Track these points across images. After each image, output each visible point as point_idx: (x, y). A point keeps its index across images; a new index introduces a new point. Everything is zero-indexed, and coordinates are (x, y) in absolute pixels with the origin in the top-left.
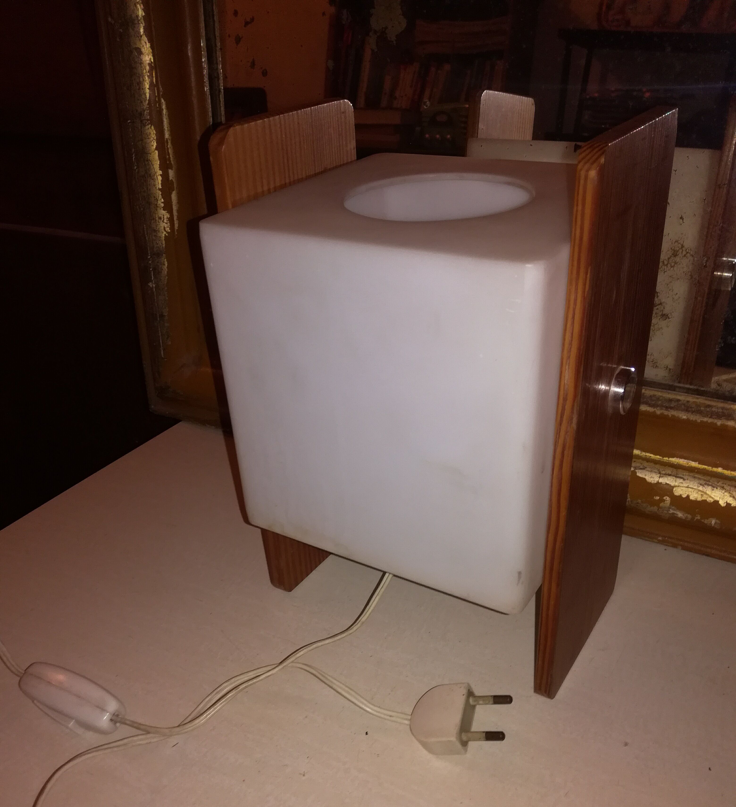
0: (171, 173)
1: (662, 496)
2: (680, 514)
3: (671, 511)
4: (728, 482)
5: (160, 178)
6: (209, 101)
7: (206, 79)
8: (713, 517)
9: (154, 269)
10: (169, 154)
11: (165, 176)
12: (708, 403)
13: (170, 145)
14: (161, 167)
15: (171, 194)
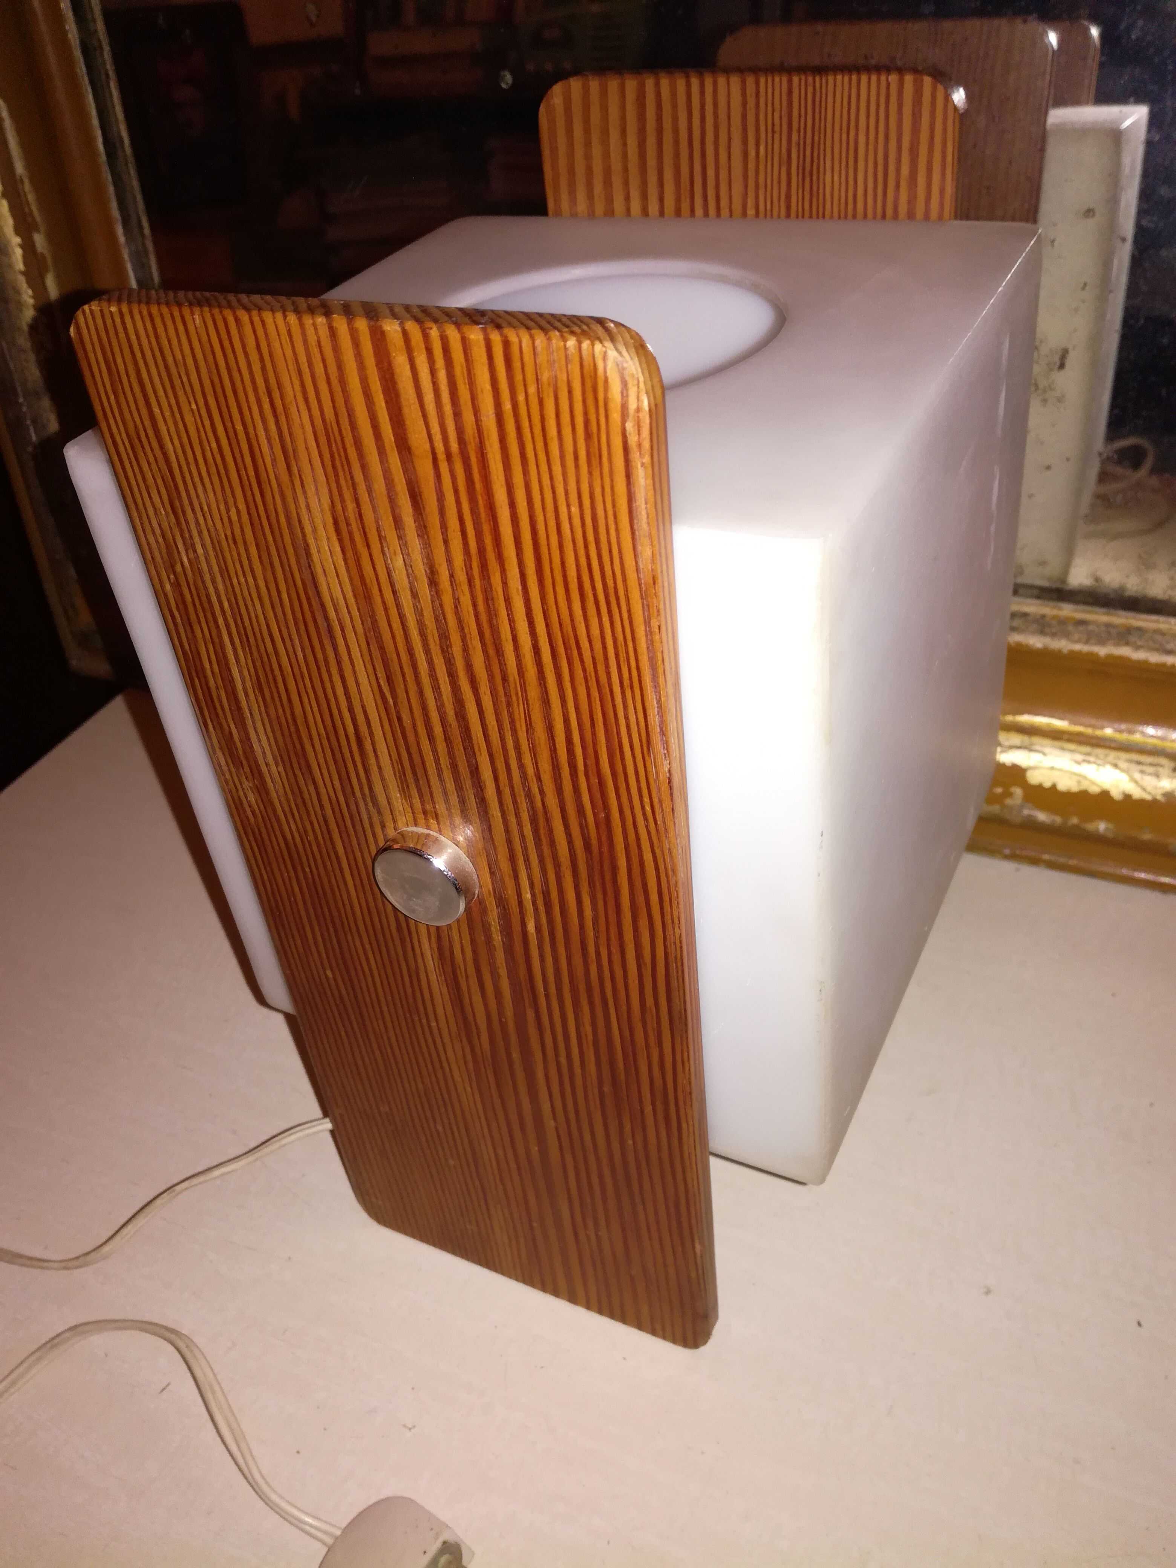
0: (39, 240)
1: (1007, 786)
2: (1042, 817)
3: (1026, 812)
4: (1124, 755)
5: (19, 252)
6: (90, 97)
7: (78, 54)
8: (1101, 818)
9: (34, 421)
10: (28, 204)
11: (28, 247)
12: (1080, 616)
13: (27, 186)
14: (17, 231)
15: (42, 278)
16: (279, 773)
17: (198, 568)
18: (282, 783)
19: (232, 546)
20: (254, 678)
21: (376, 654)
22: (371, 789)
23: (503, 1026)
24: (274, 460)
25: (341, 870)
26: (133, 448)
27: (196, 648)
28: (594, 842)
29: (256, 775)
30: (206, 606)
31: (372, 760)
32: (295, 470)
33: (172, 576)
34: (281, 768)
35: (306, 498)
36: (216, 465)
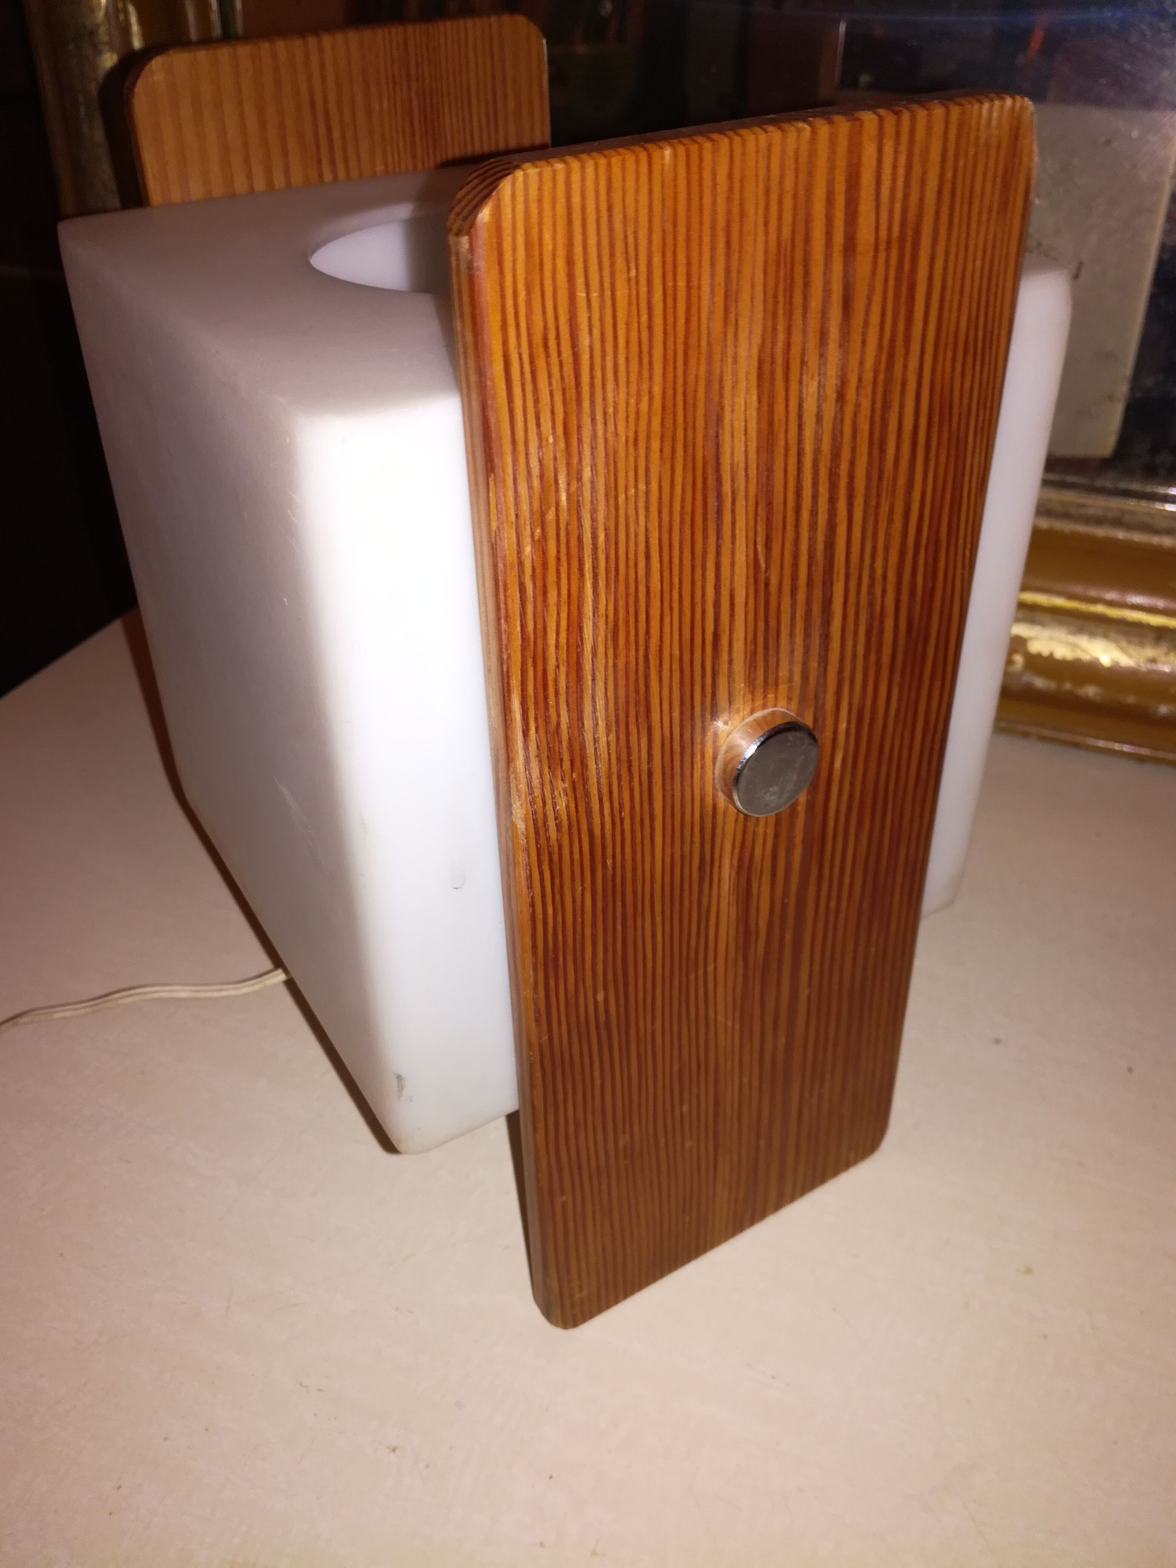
16: (608, 744)
17: (578, 501)
18: (609, 754)
19: (631, 450)
20: (611, 624)
21: (762, 513)
22: (714, 694)
23: (784, 906)
24: (711, 313)
25: (652, 830)
26: (532, 362)
27: (544, 621)
28: (916, 622)
29: (577, 764)
30: (574, 551)
31: (725, 657)
32: (732, 317)
33: (538, 531)
34: (612, 736)
35: (736, 347)
36: (640, 343)
